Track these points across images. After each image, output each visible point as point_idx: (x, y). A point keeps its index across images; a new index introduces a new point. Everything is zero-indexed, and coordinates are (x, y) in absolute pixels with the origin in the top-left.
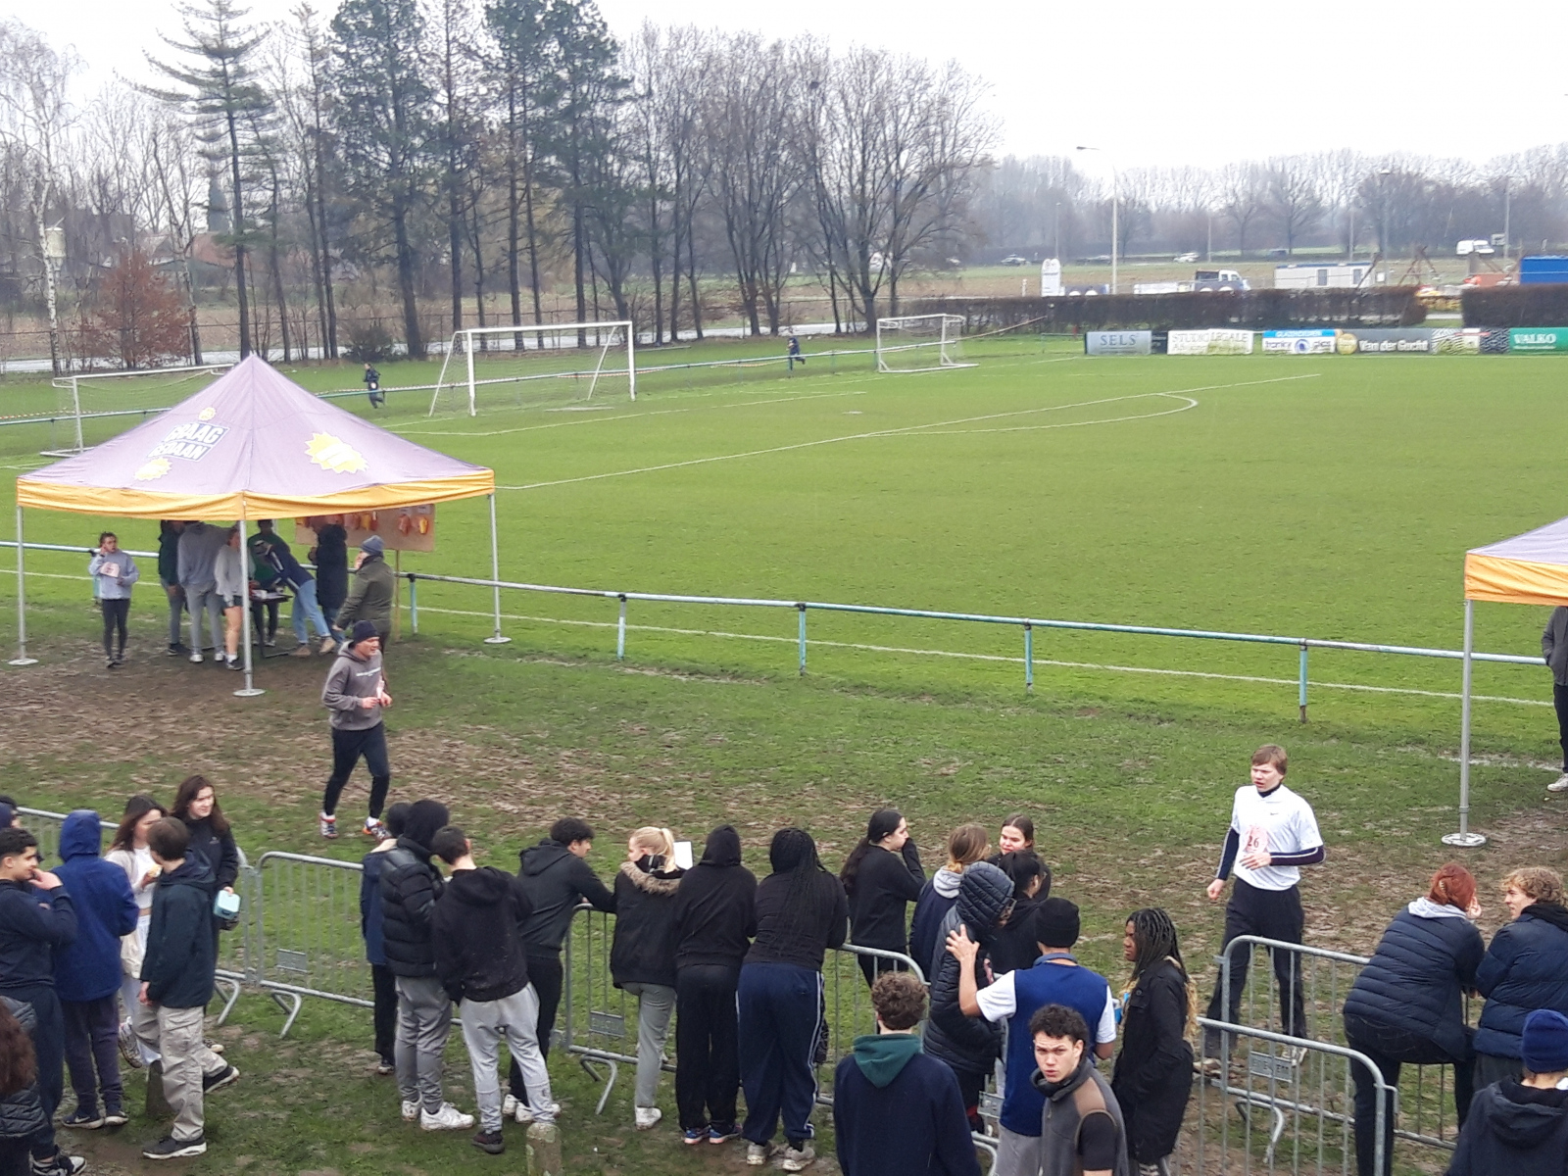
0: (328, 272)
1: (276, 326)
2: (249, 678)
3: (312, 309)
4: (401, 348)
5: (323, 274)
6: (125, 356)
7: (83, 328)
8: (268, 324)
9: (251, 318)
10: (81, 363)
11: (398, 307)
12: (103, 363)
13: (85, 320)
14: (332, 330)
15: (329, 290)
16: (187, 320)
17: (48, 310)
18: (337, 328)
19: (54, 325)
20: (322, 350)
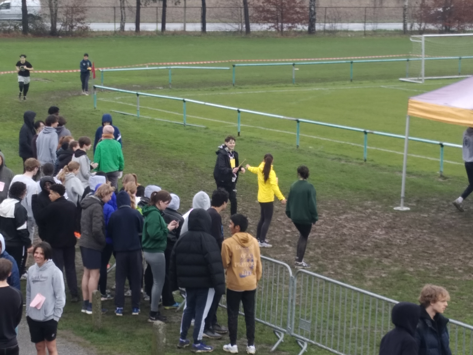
7: (422, 6)
10: (419, 27)
13: (423, 1)
19: (406, 3)
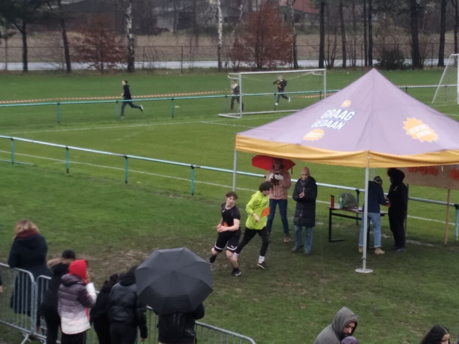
0: (370, 18)
1: (339, 47)
2: (364, 262)
3: (360, 38)
4: (408, 62)
5: (367, 19)
6: (257, 61)
7: (235, 45)
8: (335, 46)
9: (326, 43)
10: (233, 64)
11: (408, 38)
12: (244, 64)
13: (236, 40)
14: (371, 51)
15: (370, 27)
16: (291, 42)
17: (218, 35)
18: (373, 50)
19: (220, 43)
20: (364, 61)
